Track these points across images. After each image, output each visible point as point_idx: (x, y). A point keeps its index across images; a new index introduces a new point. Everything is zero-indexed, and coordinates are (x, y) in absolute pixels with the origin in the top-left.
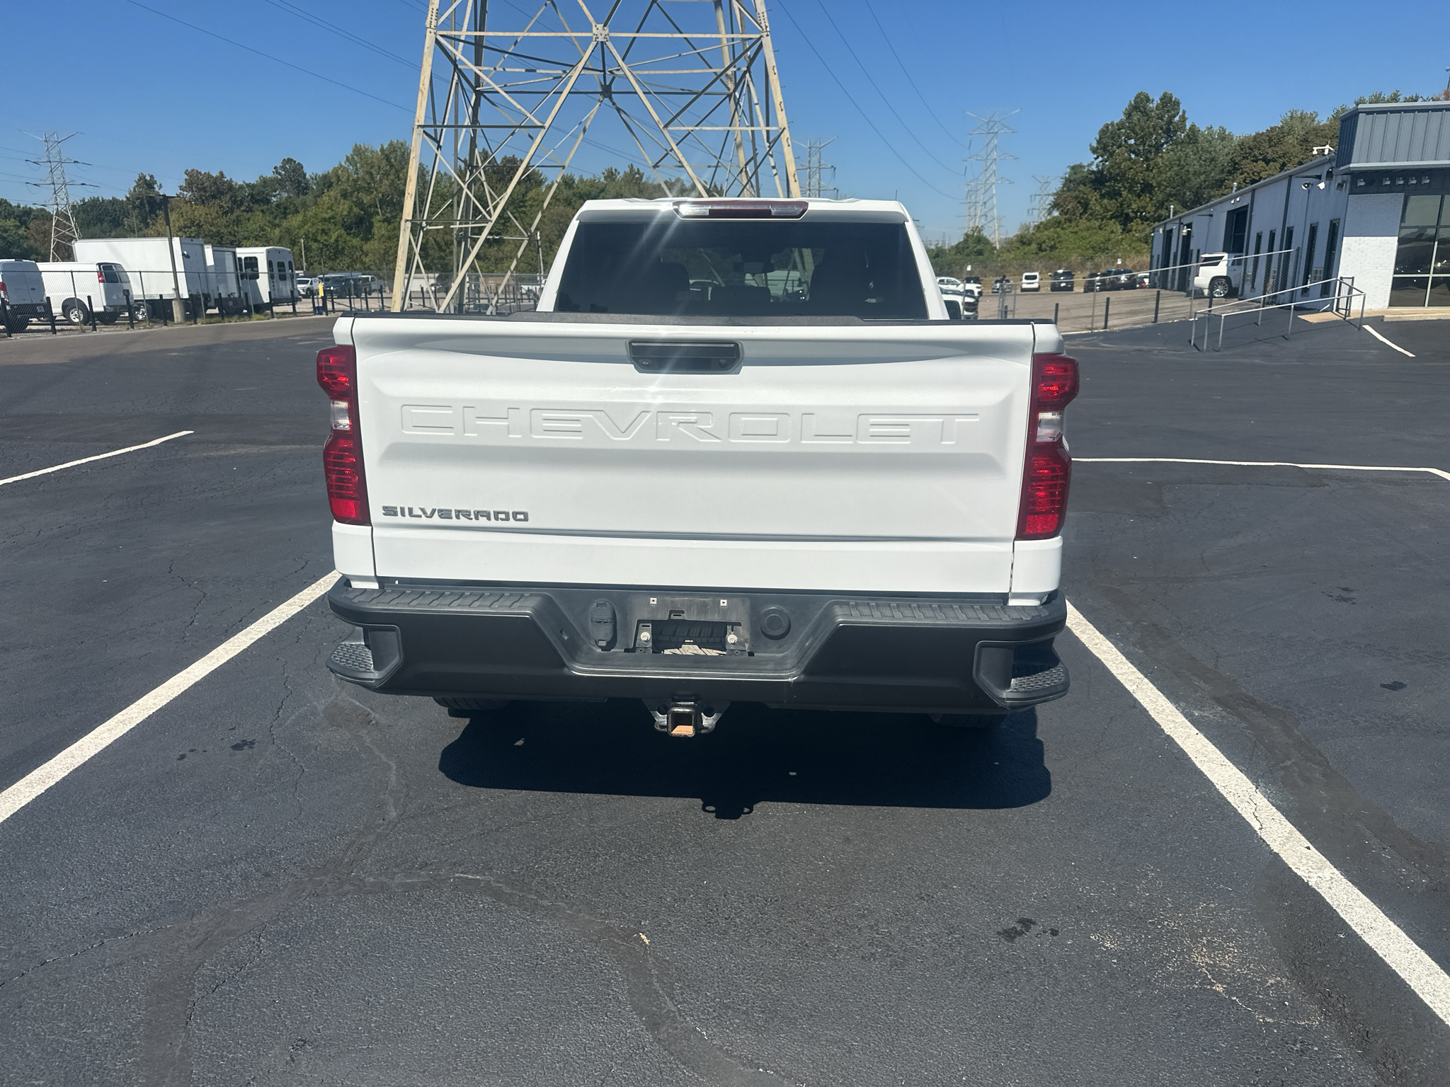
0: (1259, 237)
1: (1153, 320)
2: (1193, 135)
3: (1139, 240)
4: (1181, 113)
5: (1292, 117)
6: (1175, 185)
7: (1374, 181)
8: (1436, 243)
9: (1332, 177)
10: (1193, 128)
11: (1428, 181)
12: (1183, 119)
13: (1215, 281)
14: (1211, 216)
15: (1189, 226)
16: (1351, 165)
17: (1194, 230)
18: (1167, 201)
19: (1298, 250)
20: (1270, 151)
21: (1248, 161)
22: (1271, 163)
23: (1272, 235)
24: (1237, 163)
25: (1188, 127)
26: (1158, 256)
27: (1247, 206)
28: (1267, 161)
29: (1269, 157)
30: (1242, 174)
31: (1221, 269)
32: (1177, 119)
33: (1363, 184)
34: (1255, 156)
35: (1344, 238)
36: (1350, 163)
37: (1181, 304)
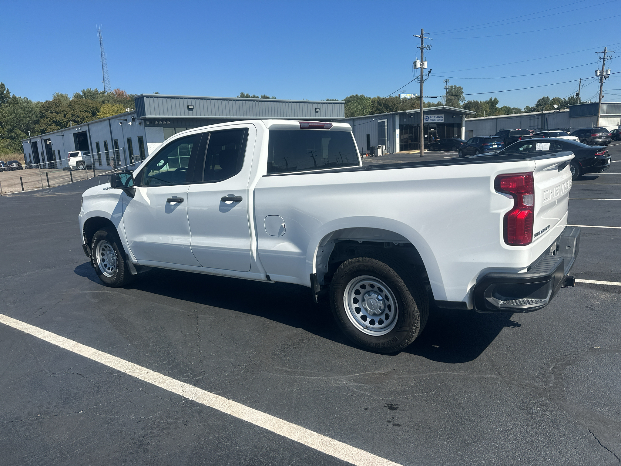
0: (98, 144)
1: (71, 180)
2: (15, 100)
3: (4, 147)
4: (6, 90)
5: (57, 95)
6: (15, 122)
7: (153, 122)
9: (134, 120)
10: (14, 96)
11: (169, 123)
12: (8, 92)
13: (78, 162)
14: (63, 135)
15: (49, 140)
17: (52, 141)
18: (14, 129)
19: (124, 149)
20: (57, 109)
21: (48, 113)
22: (59, 114)
23: (105, 143)
24: (43, 114)
25: (11, 96)
26: (30, 154)
27: (86, 131)
28: (58, 113)
29: (57, 111)
30: (47, 118)
31: (80, 158)
32: (5, 92)
33: (149, 123)
34: (51, 111)
35: (148, 144)
36: (145, 115)
37: (64, 174)
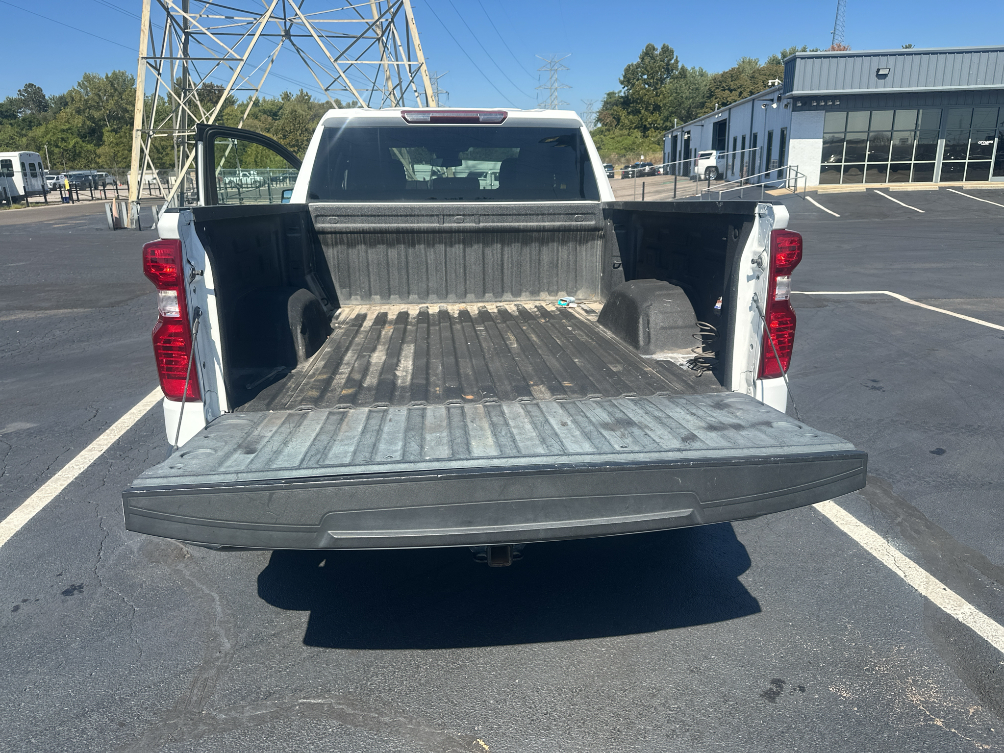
0: (735, 140)
1: (673, 196)
2: (683, 73)
3: (654, 143)
4: (675, 58)
5: (743, 62)
6: (675, 106)
7: (807, 103)
8: (845, 143)
9: (780, 100)
10: (683, 68)
11: (838, 103)
12: (677, 62)
13: (708, 169)
14: (703, 126)
15: (689, 133)
16: (793, 92)
17: (692, 135)
18: (670, 116)
19: (761, 148)
20: (732, 83)
21: (719, 90)
22: (733, 92)
23: (744, 138)
24: (712, 92)
25: (680, 67)
26: (669, 153)
27: (726, 119)
28: (731, 91)
29: (732, 87)
30: (716, 98)
31: (712, 161)
32: (673, 61)
33: (800, 105)
34: (723, 87)
35: (791, 140)
36: (792, 91)
37: (688, 185)
